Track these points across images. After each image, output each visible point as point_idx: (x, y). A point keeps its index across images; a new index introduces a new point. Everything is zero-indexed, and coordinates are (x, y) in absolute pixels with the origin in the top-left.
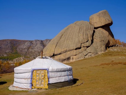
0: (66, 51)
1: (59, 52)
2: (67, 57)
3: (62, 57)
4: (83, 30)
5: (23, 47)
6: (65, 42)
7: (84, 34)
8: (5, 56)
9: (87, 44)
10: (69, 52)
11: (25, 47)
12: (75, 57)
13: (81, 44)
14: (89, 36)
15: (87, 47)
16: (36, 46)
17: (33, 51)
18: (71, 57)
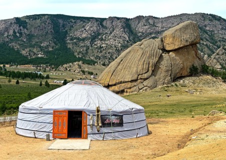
0: (121, 83)
1: (114, 83)
2: (121, 89)
3: (116, 88)
4: (145, 57)
5: (81, 35)
6: (122, 71)
7: (145, 63)
8: (40, 56)
9: (145, 76)
10: (123, 84)
11: (84, 36)
12: (129, 90)
13: (138, 75)
14: (151, 65)
15: (145, 79)
16: (111, 33)
17: (103, 45)
18: (126, 90)
